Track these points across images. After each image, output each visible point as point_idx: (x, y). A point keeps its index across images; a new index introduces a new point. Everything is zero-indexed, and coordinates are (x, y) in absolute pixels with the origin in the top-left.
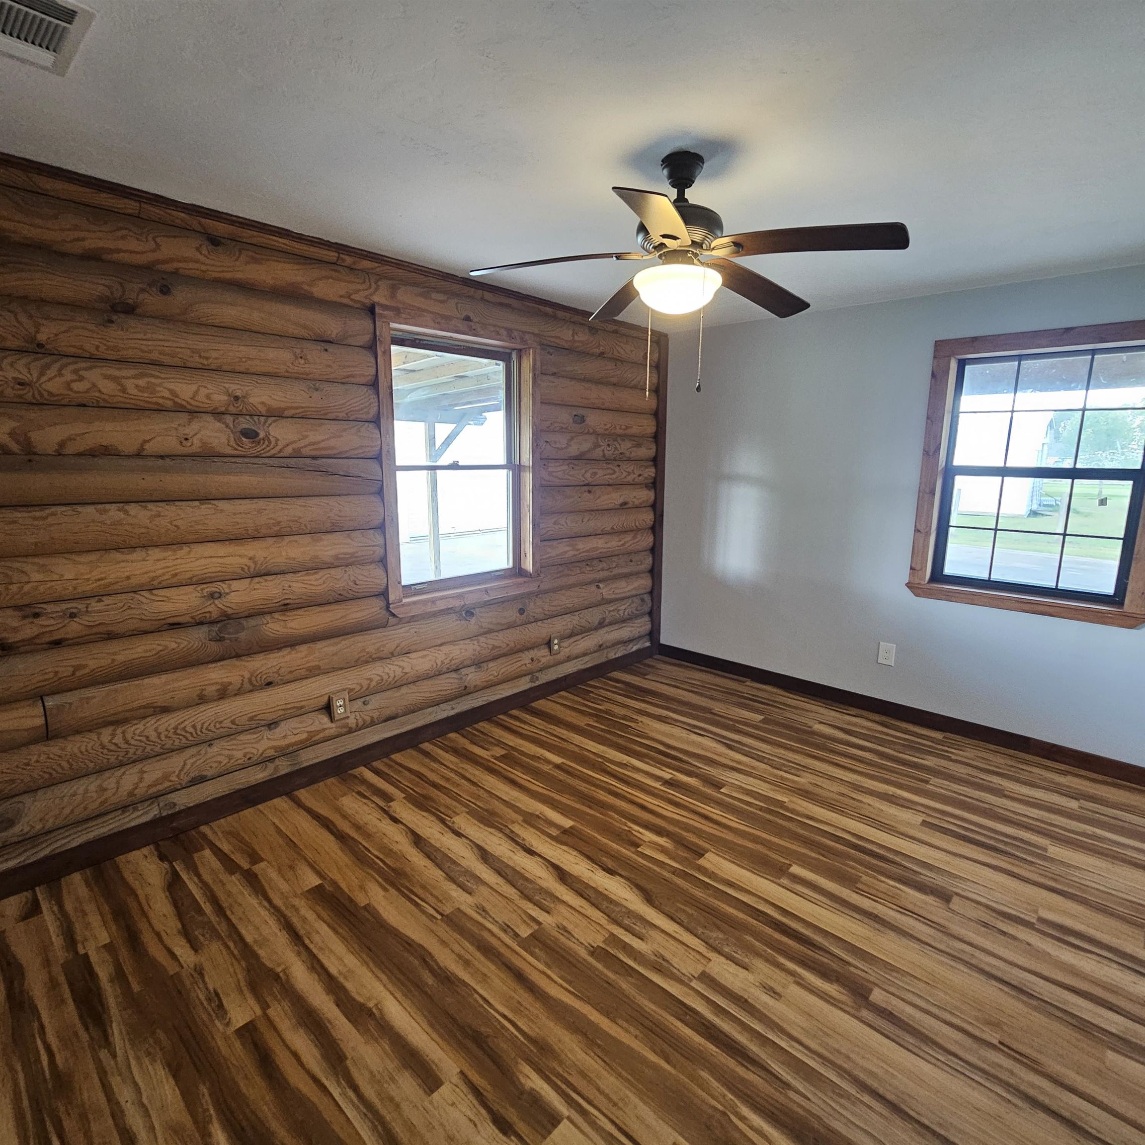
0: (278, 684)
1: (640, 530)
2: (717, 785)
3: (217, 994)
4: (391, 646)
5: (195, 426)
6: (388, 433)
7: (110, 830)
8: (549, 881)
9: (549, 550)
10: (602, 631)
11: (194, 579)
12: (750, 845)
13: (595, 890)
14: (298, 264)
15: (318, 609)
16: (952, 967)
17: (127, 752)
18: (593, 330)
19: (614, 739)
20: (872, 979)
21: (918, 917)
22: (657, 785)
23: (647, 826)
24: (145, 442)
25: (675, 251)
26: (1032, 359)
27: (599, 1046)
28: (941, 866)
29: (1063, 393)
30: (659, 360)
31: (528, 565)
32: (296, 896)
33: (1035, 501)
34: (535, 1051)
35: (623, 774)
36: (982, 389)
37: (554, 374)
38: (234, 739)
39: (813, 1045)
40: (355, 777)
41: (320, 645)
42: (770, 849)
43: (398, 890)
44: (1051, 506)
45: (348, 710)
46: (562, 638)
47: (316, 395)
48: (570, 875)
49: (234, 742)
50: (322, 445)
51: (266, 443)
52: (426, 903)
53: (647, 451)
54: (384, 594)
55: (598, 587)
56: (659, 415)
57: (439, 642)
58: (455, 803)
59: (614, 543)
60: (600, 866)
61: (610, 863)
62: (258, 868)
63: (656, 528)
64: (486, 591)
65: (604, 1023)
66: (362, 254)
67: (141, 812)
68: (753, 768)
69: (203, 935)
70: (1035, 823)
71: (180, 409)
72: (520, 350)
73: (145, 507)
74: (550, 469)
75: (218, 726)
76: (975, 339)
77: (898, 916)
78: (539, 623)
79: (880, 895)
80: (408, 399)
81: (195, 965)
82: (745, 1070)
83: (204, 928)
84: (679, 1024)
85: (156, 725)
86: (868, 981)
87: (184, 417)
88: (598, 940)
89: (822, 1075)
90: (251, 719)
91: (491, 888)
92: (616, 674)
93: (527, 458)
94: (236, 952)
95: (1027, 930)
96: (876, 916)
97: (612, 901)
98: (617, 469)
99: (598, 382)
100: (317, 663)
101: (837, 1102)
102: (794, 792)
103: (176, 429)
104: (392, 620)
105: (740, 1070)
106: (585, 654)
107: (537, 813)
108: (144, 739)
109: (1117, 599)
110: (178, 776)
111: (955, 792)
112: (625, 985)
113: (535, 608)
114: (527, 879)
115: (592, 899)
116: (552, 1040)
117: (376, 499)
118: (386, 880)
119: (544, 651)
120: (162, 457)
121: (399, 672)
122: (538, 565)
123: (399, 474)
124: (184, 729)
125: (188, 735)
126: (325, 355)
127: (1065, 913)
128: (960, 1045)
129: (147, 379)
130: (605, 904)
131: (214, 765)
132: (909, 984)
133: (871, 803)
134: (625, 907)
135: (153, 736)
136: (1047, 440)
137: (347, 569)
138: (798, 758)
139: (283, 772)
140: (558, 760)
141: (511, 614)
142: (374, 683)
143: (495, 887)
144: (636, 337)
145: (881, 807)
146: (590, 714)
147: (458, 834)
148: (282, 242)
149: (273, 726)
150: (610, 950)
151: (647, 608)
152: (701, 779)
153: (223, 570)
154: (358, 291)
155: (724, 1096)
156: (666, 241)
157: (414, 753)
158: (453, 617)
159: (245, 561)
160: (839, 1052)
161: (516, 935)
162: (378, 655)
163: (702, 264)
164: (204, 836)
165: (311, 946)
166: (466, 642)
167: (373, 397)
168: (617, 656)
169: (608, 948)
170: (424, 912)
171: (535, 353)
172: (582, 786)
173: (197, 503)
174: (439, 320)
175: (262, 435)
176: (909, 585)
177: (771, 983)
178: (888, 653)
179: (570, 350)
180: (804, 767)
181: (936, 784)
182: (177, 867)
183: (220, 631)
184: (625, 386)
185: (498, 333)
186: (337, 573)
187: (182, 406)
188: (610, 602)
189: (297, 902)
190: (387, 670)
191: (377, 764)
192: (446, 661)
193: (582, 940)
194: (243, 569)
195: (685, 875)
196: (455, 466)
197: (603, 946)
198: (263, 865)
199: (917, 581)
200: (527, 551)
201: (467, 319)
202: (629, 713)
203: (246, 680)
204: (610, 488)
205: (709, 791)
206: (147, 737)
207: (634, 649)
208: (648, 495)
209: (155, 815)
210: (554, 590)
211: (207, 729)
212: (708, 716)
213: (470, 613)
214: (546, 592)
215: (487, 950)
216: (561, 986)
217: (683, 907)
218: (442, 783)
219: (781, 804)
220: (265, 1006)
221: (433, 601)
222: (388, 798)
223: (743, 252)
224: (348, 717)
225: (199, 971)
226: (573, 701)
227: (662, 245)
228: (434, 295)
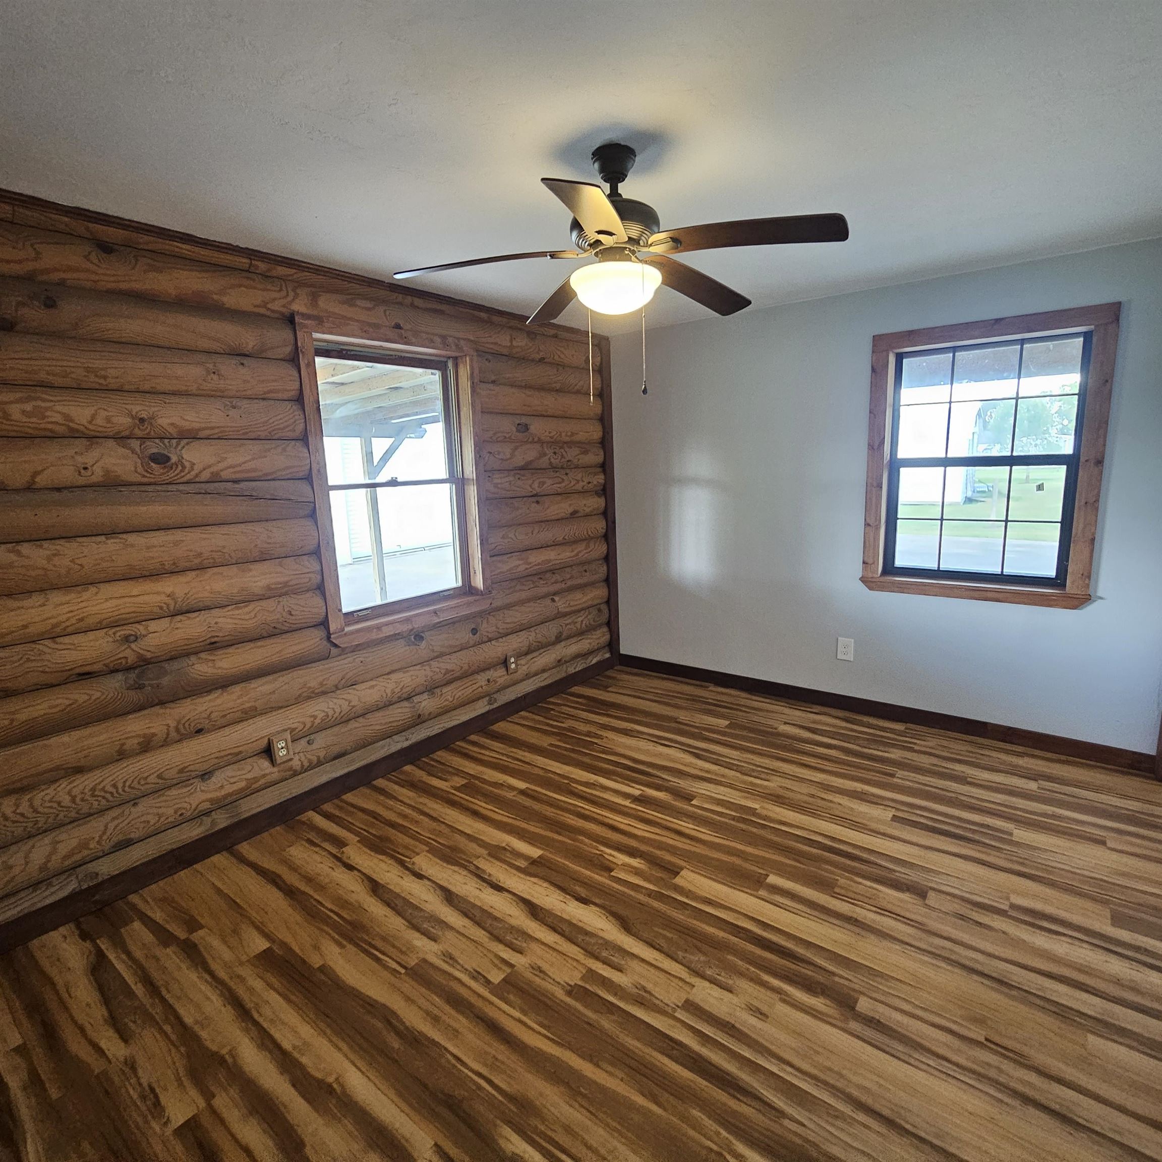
0: (209, 731)
1: (592, 538)
2: (688, 798)
3: (152, 1090)
4: (333, 680)
5: (95, 453)
6: (317, 451)
7: (19, 913)
8: (519, 918)
9: (500, 565)
10: (558, 647)
11: (105, 623)
12: (725, 858)
13: (570, 923)
14: (207, 271)
15: (252, 645)
16: (933, 965)
17: (36, 822)
18: (531, 334)
19: (580, 758)
20: (857, 987)
21: (897, 916)
22: (627, 803)
23: (620, 848)
24: (36, 474)
25: (611, 248)
26: (965, 350)
27: (584, 1096)
28: (915, 862)
29: (996, 383)
30: (601, 363)
31: (478, 581)
32: (241, 964)
33: (969, 488)
34: (515, 1110)
35: (592, 794)
36: (921, 381)
37: (493, 382)
38: (163, 795)
39: (805, 1066)
40: (304, 823)
41: (254, 684)
42: (746, 860)
43: (357, 945)
44: (984, 492)
45: (291, 753)
46: (519, 655)
47: (232, 412)
48: (542, 908)
49: (164, 798)
50: (244, 467)
51: (180, 468)
52: (388, 956)
53: (595, 457)
54: (324, 623)
55: (553, 600)
56: (605, 420)
57: (388, 670)
58: (412, 842)
59: (565, 555)
60: (573, 896)
61: (583, 892)
62: (196, 937)
63: (609, 536)
64: (435, 612)
65: (587, 1069)
66: (275, 260)
67: (57, 887)
68: (723, 776)
69: (135, 1022)
70: (1000, 808)
71: (74, 434)
72: (455, 359)
73: (41, 546)
74: (496, 481)
75: (143, 782)
76: (911, 333)
77: (878, 918)
78: (493, 642)
79: (857, 897)
80: (340, 413)
81: (126, 1059)
82: (737, 1102)
83: (135, 1013)
84: (666, 1061)
85: (68, 788)
86: (854, 990)
87: (81, 444)
88: (575, 978)
89: (815, 1097)
90: (181, 771)
91: (458, 932)
92: (576, 689)
93: (470, 470)
94: (173, 1037)
95: (1002, 918)
96: (856, 920)
97: (587, 933)
98: (565, 477)
99: (541, 388)
100: (253, 704)
101: (833, 1125)
102: (765, 798)
103: (73, 457)
104: (334, 651)
105: (733, 1104)
106: (544, 671)
107: (504, 845)
108: (55, 805)
109: (1059, 581)
110: (99, 842)
111: (919, 783)
112: (607, 1023)
113: (487, 628)
114: (496, 919)
115: (567, 933)
116: (532, 1094)
117: (309, 523)
118: (341, 934)
119: (501, 671)
120: (59, 490)
121: (346, 707)
122: (489, 582)
123: (332, 494)
124: (103, 789)
125: (108, 796)
126: (243, 371)
127: (1035, 896)
128: (948, 1046)
129: (34, 403)
130: (580, 938)
131: (142, 825)
132: (894, 989)
133: (841, 802)
134: (602, 938)
135: (66, 801)
136: (977, 430)
137: (281, 599)
138: (766, 762)
139: (222, 826)
140: (522, 785)
141: (464, 635)
142: (318, 721)
143: (462, 930)
144: (577, 342)
145: (852, 806)
146: (553, 733)
147: (419, 876)
148: (185, 249)
149: (207, 777)
150: (590, 988)
151: (605, 617)
152: (670, 793)
153: (139, 610)
154: (274, 299)
155: (718, 1134)
156: (602, 237)
157: (368, 791)
158: (402, 642)
159: (163, 598)
160: (830, 1069)
161: (488, 982)
162: (320, 690)
163: (641, 261)
164: (134, 907)
165: (261, 1020)
166: (418, 667)
167: (298, 413)
168: (577, 670)
169: (588, 986)
170: (386, 967)
171: (471, 360)
172: (549, 811)
173: (103, 538)
174: (366, 328)
175: (174, 459)
176: (863, 580)
177: (756, 1003)
178: (847, 649)
179: (509, 357)
180: (772, 770)
181: (902, 777)
182: (101, 945)
183: (138, 677)
184: (569, 392)
185: (432, 341)
186: (270, 604)
187: (77, 431)
188: (565, 615)
189: (240, 971)
190: (331, 705)
191: (328, 807)
192: (397, 690)
193: (558, 980)
194: (161, 608)
195: (660, 897)
196: (393, 483)
197: (580, 983)
198: (201, 933)
199: (870, 575)
200: (477, 568)
201: (398, 327)
202: (593, 729)
203: (172, 729)
204: (560, 498)
205: (680, 804)
206: (59, 803)
207: (594, 661)
208: (599, 503)
209: (74, 889)
210: (509, 607)
211: (130, 787)
212: (673, 725)
213: (419, 637)
214: (498, 609)
215: (458, 1003)
216: (539, 1033)
217: (661, 931)
218: (400, 821)
219: (753, 812)
220: (209, 1096)
221: (379, 628)
222: (341, 843)
223: (682, 248)
224: (291, 760)
225: (131, 1065)
226: (533, 720)
227: (598, 242)
228: (358, 302)
